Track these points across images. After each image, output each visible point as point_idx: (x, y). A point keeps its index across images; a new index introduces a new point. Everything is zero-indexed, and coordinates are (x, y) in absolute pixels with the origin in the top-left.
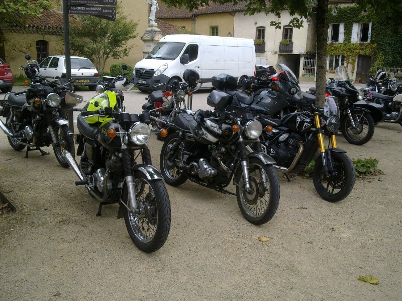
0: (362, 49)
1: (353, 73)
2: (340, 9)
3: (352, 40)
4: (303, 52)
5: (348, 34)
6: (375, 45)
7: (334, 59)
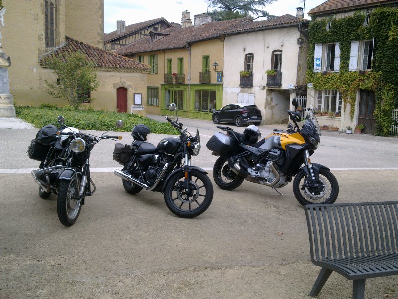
0: (363, 81)
1: (352, 117)
2: (335, 22)
3: (350, 67)
4: (292, 86)
5: (345, 58)
6: (380, 73)
7: (331, 96)
